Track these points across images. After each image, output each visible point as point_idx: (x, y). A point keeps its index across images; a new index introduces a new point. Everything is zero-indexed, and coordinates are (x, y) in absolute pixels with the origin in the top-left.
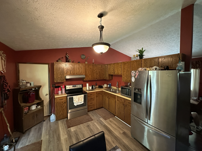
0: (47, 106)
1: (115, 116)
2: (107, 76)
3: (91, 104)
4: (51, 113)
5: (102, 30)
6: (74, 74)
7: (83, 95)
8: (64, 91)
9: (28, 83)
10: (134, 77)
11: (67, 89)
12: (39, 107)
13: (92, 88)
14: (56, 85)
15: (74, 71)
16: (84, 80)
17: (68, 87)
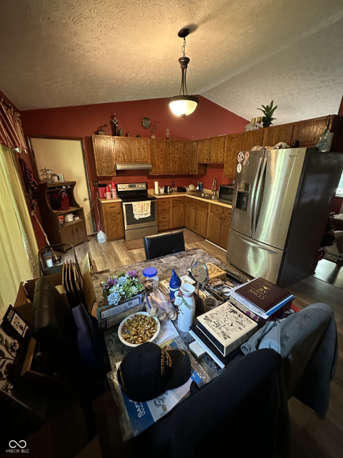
0: (89, 219)
1: (205, 238)
2: (196, 167)
3: (163, 220)
4: (96, 231)
5: (186, 67)
6: (130, 162)
7: (149, 202)
8: (114, 194)
9: (54, 175)
10: (242, 163)
11: (119, 190)
12: (78, 218)
13: (166, 191)
14: (100, 183)
15: (131, 154)
16: (150, 173)
17: (123, 187)
